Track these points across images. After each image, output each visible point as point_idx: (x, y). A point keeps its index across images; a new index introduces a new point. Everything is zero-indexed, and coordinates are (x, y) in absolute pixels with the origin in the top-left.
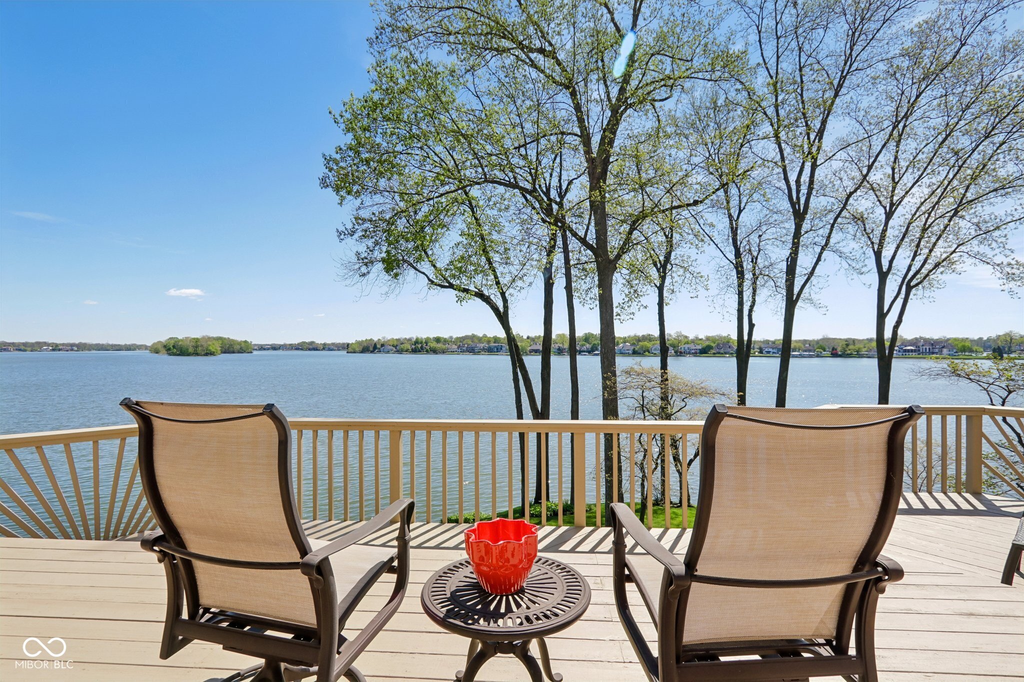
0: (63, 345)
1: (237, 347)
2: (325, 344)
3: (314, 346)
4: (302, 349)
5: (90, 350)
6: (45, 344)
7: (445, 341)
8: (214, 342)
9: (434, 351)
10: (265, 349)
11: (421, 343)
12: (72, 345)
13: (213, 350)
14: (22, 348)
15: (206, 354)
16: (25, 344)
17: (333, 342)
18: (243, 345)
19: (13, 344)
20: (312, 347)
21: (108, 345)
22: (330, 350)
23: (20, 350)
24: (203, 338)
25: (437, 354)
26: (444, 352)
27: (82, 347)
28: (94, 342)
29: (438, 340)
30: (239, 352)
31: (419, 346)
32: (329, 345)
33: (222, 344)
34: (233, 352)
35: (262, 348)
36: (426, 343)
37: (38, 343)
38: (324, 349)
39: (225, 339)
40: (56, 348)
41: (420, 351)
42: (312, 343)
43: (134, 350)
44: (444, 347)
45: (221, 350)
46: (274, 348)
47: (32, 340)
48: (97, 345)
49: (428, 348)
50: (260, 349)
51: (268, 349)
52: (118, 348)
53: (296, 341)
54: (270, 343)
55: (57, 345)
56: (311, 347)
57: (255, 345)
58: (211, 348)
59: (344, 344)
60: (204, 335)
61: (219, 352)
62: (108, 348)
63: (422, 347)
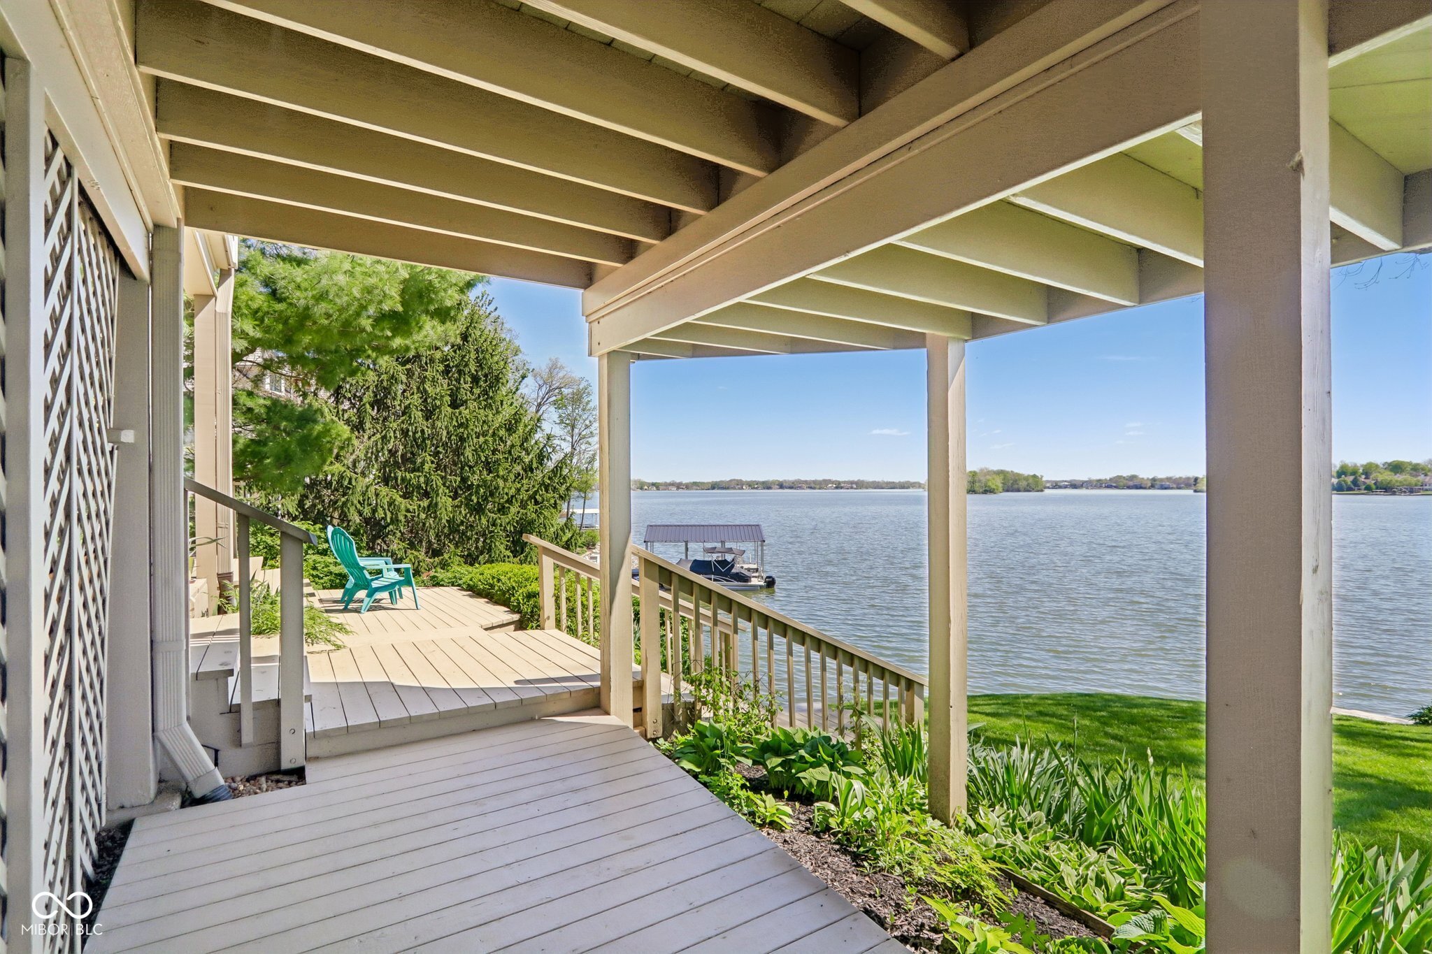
0: (845, 482)
1: (1023, 484)
2: (1154, 480)
3: (1136, 482)
4: (1116, 487)
5: (867, 488)
6: (830, 481)
7: (1416, 469)
8: (995, 476)
9: (1387, 489)
10: (1060, 487)
11: (1354, 473)
12: (852, 483)
13: (993, 487)
14: (813, 485)
15: (985, 492)
16: (815, 482)
17: (1170, 475)
18: (1031, 481)
19: (806, 482)
20: (1134, 483)
21: (884, 483)
22: (1163, 488)
23: (811, 488)
24: (982, 470)
25: (1394, 493)
26: (1411, 491)
27: (860, 485)
28: (871, 480)
29: (1396, 467)
30: (1026, 490)
31: (1350, 479)
32: (1161, 480)
33: (1004, 479)
34: (1018, 490)
35: (1056, 485)
36: (1367, 474)
37: (824, 481)
38: (1152, 487)
39: (1008, 472)
40: (838, 486)
41: (1349, 489)
42: (1133, 477)
43: (908, 488)
44: (1413, 480)
45: (1003, 487)
46: (1074, 485)
47: (820, 478)
48: (874, 482)
49: (1371, 482)
50: (1054, 487)
51: (1066, 487)
52: (892, 486)
54: (1068, 479)
55: (839, 483)
56: (1131, 483)
57: (1048, 481)
58: (990, 484)
59: (1188, 478)
60: (983, 467)
61: (1001, 489)
62: (884, 486)
63: (1355, 482)
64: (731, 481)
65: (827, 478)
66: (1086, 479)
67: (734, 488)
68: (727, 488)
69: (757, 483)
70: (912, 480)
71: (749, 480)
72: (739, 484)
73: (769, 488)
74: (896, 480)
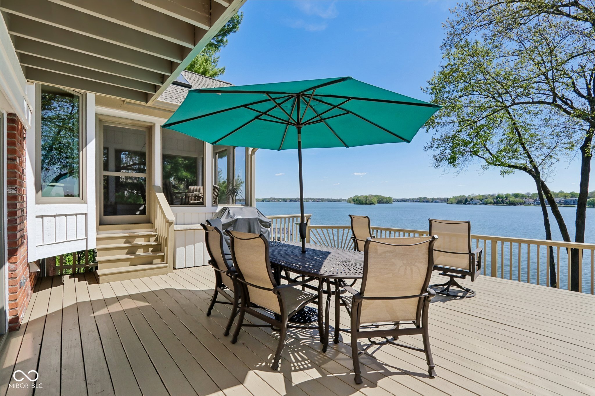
0: (316, 199)
1: (385, 200)
2: (433, 199)
3: (426, 200)
4: (419, 202)
5: (325, 201)
6: (310, 199)
7: (523, 196)
8: (374, 198)
9: (513, 204)
10: (399, 201)
11: (502, 197)
12: (319, 199)
13: (374, 202)
15: (371, 204)
17: (438, 197)
18: (388, 199)
20: (425, 200)
21: (332, 199)
22: (436, 202)
24: (369, 196)
25: (515, 205)
26: (521, 204)
27: (322, 200)
29: (516, 196)
30: (386, 203)
31: (500, 200)
32: (435, 199)
33: (378, 199)
34: (383, 203)
35: (397, 201)
36: (506, 198)
37: (308, 198)
38: (432, 201)
39: (379, 196)
40: (314, 200)
41: (501, 203)
42: (425, 198)
43: (341, 201)
44: (521, 200)
45: (377, 202)
46: (404, 201)
48: (328, 199)
49: (507, 201)
50: (396, 202)
51: (401, 201)
52: (335, 200)
53: (416, 197)
54: (402, 198)
55: (314, 199)
56: (424, 200)
57: (394, 199)
58: (372, 201)
59: (445, 199)
60: (370, 194)
61: (376, 203)
62: (332, 200)
63: (502, 201)
64: (270, 198)
65: (309, 197)
66: (408, 198)
67: (272, 201)
68: (269, 201)
69: (281, 199)
70: (343, 198)
71: (278, 198)
72: (273, 200)
73: (286, 201)
74: (337, 198)
